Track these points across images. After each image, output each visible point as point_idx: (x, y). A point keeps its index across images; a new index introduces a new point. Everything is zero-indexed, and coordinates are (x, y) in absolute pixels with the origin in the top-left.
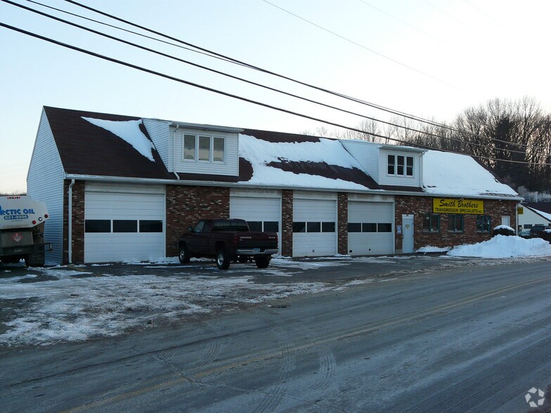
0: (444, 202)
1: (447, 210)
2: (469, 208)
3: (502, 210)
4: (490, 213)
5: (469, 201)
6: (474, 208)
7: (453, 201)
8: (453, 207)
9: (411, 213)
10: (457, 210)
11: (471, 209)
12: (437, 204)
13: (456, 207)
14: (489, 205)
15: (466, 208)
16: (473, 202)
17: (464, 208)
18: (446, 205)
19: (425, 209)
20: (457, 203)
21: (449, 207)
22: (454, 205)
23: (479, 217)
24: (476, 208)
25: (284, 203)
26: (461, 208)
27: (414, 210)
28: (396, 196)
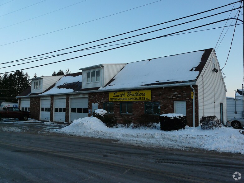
0: (116, 94)
1: (119, 99)
2: (136, 97)
3: (174, 96)
4: (160, 99)
5: (137, 92)
6: (141, 96)
7: (123, 92)
8: (123, 97)
9: (96, 102)
10: (126, 99)
11: (139, 97)
12: (111, 96)
13: (126, 97)
14: (157, 93)
15: (134, 97)
16: (140, 92)
17: (132, 97)
18: (118, 96)
19: (104, 99)
20: (126, 94)
22: (124, 96)
23: (147, 103)
24: (143, 96)
25: (51, 101)
26: (130, 97)
27: (98, 100)
28: (89, 94)
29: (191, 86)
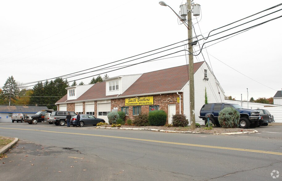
1: (132, 104)
2: (144, 102)
3: (168, 100)
4: (159, 103)
5: (144, 98)
7: (135, 99)
8: (135, 102)
10: (137, 103)
12: (127, 101)
14: (157, 98)
15: (142, 102)
16: (147, 98)
17: (141, 102)
18: (131, 101)
19: (122, 104)
20: (137, 100)
21: (132, 102)
23: (151, 106)
24: (148, 101)
25: (83, 106)
26: (139, 102)
27: (118, 105)
28: (112, 100)
29: (177, 93)
